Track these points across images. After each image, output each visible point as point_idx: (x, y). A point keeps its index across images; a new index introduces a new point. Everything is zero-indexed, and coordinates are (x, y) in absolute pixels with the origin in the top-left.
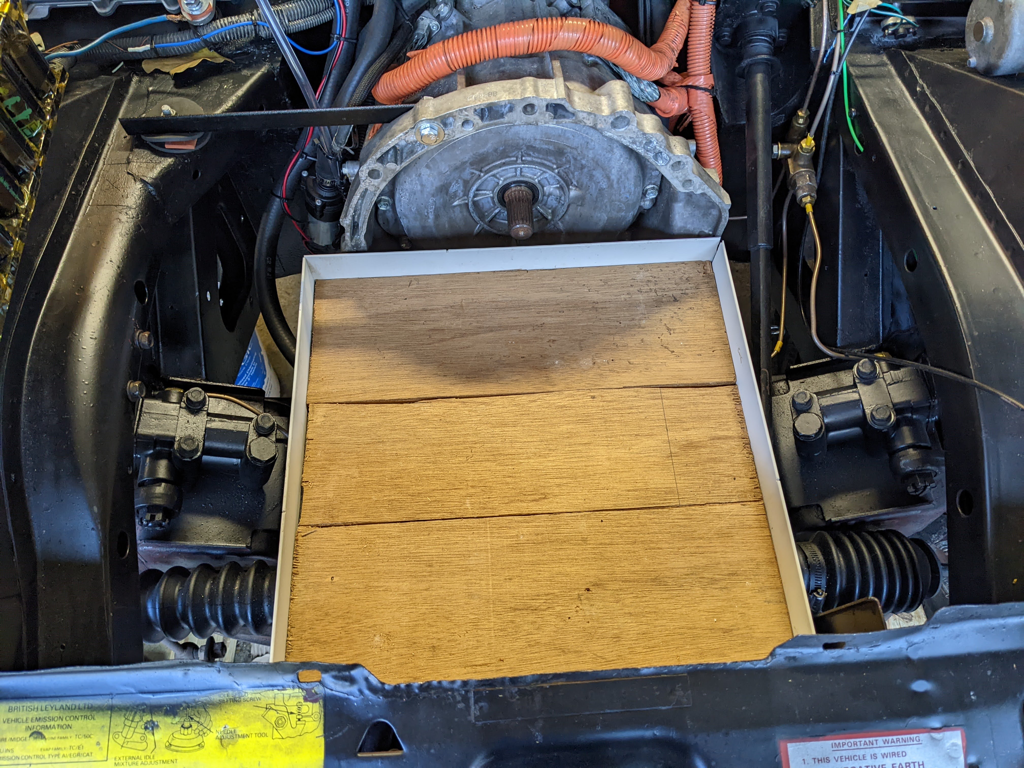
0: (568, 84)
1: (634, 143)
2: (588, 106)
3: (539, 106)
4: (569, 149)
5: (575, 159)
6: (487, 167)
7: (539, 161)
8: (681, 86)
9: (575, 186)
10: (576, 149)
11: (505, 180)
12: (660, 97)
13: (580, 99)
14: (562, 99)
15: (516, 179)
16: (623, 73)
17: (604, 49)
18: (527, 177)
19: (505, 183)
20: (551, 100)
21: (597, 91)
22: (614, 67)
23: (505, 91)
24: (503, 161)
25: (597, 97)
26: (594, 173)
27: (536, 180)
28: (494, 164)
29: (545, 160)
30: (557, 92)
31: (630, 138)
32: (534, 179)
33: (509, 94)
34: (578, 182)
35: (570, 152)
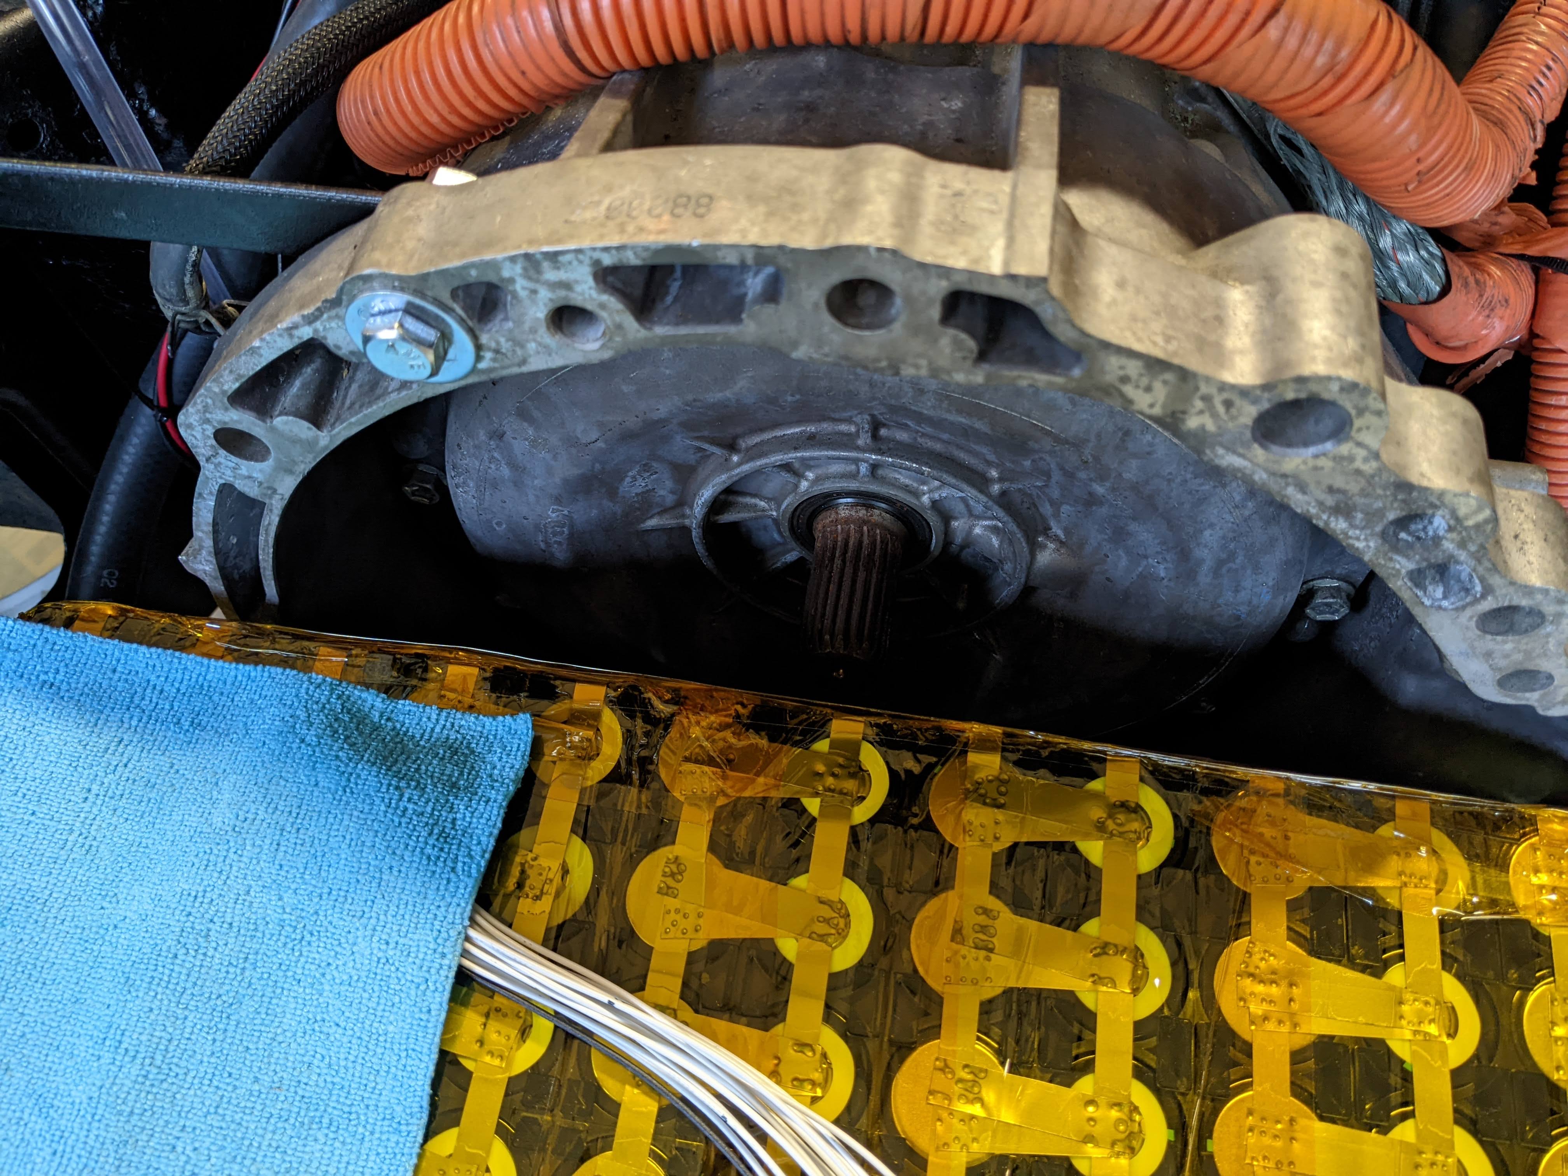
0: (1076, 199)
1: (1344, 509)
2: (1157, 326)
3: (909, 300)
4: (1047, 443)
5: (1070, 475)
6: (756, 439)
7: (938, 447)
8: (1521, 257)
9: (1056, 539)
10: (1077, 444)
11: (817, 480)
12: (1446, 290)
13: (1121, 284)
14: (1032, 282)
15: (853, 485)
16: (1314, 178)
17: (1279, 63)
18: (894, 484)
19: (818, 490)
20: (972, 274)
21: (1211, 252)
22: (1283, 151)
23: (751, 199)
24: (811, 428)
25: (1209, 287)
26: (1133, 527)
27: (925, 499)
28: (779, 433)
29: (960, 447)
30: (1011, 241)
31: (1331, 490)
32: (917, 494)
33: (770, 214)
34: (1066, 531)
35: (1051, 453)
